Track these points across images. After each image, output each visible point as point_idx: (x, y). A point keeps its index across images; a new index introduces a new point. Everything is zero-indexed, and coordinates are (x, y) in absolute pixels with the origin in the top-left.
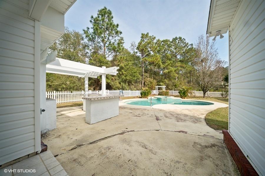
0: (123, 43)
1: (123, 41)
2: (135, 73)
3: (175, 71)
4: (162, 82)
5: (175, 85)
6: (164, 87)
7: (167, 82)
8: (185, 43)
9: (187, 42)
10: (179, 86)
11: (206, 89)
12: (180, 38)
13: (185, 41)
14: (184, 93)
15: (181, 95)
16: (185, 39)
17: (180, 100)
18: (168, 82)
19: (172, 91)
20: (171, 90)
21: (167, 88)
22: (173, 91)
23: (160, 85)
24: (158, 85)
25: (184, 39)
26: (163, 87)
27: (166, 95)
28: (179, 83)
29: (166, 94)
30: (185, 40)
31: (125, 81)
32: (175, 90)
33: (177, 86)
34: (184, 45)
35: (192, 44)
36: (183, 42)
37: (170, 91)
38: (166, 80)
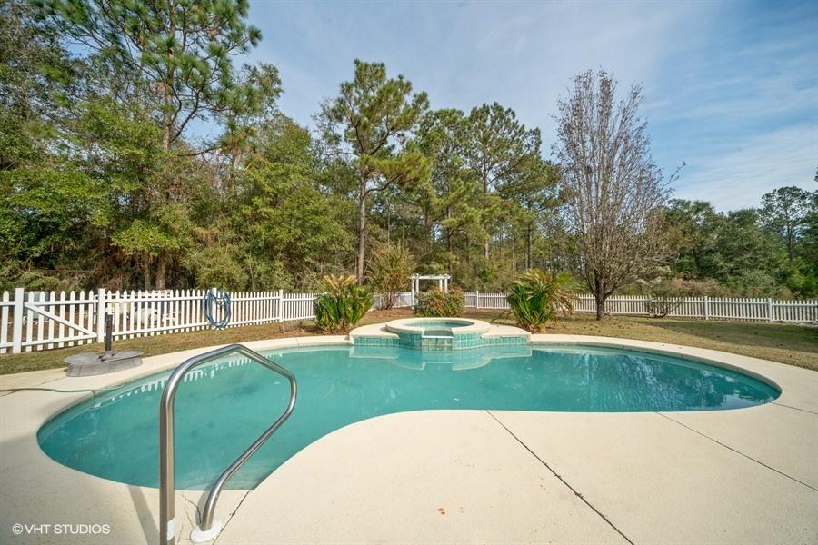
0: (277, 91)
1: (276, 86)
2: (316, 213)
3: (483, 217)
4: (439, 260)
5: (484, 273)
6: (443, 279)
7: (454, 262)
8: (514, 125)
9: (520, 124)
10: (497, 278)
11: (605, 285)
12: (498, 108)
13: (515, 121)
14: (536, 303)
15: (522, 314)
16: (513, 113)
17: (524, 339)
18: (458, 263)
19: (472, 295)
20: (469, 290)
21: (455, 281)
22: (478, 295)
23: (431, 272)
24: (419, 271)
25: (510, 110)
26: (440, 277)
27: (448, 315)
28: (496, 267)
29: (450, 309)
30: (514, 117)
31: (266, 250)
32: (482, 291)
33: (490, 276)
34: (510, 133)
35: (537, 129)
36: (506, 123)
37: (465, 295)
38: (451, 253)
